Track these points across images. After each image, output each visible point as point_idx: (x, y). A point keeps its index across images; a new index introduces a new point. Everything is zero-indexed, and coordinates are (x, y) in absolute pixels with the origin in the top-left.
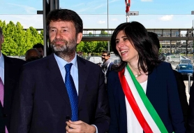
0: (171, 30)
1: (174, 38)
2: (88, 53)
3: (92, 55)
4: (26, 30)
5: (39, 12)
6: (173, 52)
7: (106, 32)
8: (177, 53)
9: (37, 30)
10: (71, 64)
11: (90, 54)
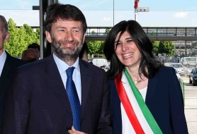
2: (91, 54)
3: (95, 57)
4: (19, 27)
5: (35, 8)
6: (188, 53)
8: (193, 54)
10: (73, 68)
11: (93, 56)
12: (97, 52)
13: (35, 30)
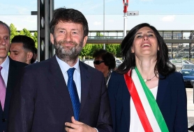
0: (173, 31)
1: (176, 40)
2: (83, 56)
3: (87, 59)
4: (19, 32)
5: (33, 13)
6: (174, 56)
7: (102, 34)
8: (179, 57)
9: (31, 32)
10: (74, 69)
11: (84, 58)
12: (88, 55)
13: (33, 34)
